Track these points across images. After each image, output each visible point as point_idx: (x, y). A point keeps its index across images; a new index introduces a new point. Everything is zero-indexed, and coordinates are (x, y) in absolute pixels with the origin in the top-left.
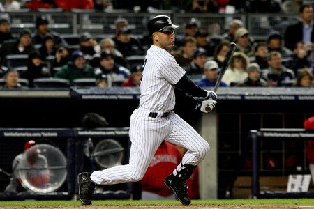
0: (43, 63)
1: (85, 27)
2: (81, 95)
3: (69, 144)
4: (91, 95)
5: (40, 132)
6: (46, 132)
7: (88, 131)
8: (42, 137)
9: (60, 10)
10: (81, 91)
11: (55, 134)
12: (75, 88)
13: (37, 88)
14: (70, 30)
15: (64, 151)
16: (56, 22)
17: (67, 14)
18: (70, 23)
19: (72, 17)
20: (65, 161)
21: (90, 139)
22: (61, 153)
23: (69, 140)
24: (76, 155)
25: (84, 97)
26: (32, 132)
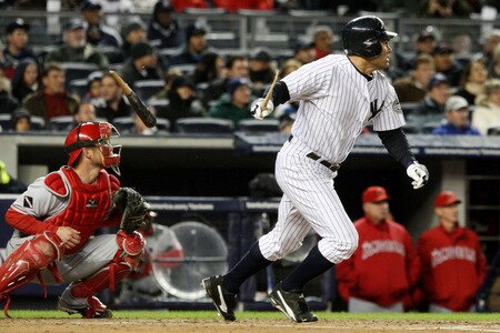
0: (194, 94)
1: (259, 38)
2: (251, 146)
3: (231, 223)
4: (268, 145)
5: (186, 202)
6: (196, 203)
7: (262, 201)
8: (190, 211)
9: (220, 11)
10: (251, 139)
11: (210, 207)
12: (242, 135)
13: (183, 134)
14: (235, 44)
15: (224, 233)
16: (215, 30)
17: (231, 18)
18: (236, 32)
19: (238, 22)
20: (224, 248)
21: (264, 215)
22: (218, 237)
23: (231, 215)
24: (243, 240)
25: (256, 149)
26: (173, 203)
